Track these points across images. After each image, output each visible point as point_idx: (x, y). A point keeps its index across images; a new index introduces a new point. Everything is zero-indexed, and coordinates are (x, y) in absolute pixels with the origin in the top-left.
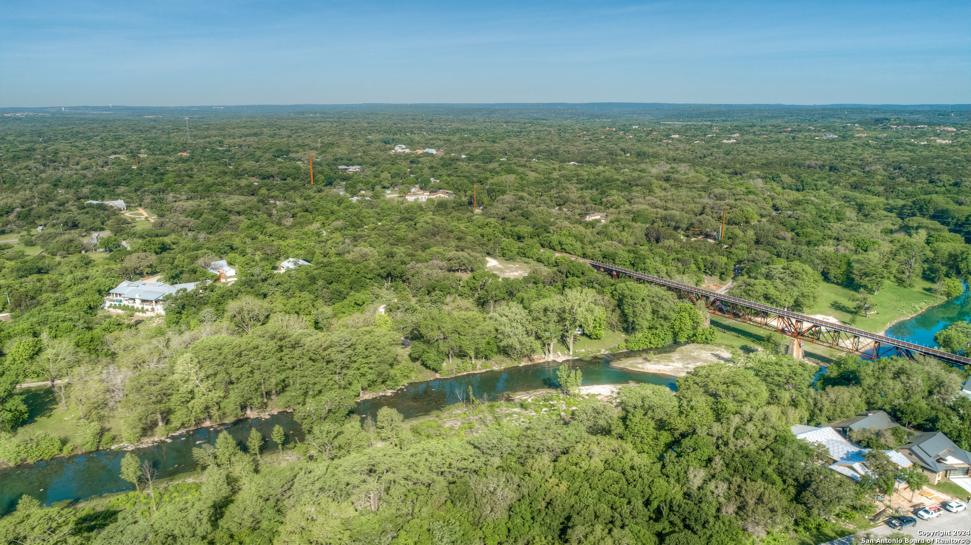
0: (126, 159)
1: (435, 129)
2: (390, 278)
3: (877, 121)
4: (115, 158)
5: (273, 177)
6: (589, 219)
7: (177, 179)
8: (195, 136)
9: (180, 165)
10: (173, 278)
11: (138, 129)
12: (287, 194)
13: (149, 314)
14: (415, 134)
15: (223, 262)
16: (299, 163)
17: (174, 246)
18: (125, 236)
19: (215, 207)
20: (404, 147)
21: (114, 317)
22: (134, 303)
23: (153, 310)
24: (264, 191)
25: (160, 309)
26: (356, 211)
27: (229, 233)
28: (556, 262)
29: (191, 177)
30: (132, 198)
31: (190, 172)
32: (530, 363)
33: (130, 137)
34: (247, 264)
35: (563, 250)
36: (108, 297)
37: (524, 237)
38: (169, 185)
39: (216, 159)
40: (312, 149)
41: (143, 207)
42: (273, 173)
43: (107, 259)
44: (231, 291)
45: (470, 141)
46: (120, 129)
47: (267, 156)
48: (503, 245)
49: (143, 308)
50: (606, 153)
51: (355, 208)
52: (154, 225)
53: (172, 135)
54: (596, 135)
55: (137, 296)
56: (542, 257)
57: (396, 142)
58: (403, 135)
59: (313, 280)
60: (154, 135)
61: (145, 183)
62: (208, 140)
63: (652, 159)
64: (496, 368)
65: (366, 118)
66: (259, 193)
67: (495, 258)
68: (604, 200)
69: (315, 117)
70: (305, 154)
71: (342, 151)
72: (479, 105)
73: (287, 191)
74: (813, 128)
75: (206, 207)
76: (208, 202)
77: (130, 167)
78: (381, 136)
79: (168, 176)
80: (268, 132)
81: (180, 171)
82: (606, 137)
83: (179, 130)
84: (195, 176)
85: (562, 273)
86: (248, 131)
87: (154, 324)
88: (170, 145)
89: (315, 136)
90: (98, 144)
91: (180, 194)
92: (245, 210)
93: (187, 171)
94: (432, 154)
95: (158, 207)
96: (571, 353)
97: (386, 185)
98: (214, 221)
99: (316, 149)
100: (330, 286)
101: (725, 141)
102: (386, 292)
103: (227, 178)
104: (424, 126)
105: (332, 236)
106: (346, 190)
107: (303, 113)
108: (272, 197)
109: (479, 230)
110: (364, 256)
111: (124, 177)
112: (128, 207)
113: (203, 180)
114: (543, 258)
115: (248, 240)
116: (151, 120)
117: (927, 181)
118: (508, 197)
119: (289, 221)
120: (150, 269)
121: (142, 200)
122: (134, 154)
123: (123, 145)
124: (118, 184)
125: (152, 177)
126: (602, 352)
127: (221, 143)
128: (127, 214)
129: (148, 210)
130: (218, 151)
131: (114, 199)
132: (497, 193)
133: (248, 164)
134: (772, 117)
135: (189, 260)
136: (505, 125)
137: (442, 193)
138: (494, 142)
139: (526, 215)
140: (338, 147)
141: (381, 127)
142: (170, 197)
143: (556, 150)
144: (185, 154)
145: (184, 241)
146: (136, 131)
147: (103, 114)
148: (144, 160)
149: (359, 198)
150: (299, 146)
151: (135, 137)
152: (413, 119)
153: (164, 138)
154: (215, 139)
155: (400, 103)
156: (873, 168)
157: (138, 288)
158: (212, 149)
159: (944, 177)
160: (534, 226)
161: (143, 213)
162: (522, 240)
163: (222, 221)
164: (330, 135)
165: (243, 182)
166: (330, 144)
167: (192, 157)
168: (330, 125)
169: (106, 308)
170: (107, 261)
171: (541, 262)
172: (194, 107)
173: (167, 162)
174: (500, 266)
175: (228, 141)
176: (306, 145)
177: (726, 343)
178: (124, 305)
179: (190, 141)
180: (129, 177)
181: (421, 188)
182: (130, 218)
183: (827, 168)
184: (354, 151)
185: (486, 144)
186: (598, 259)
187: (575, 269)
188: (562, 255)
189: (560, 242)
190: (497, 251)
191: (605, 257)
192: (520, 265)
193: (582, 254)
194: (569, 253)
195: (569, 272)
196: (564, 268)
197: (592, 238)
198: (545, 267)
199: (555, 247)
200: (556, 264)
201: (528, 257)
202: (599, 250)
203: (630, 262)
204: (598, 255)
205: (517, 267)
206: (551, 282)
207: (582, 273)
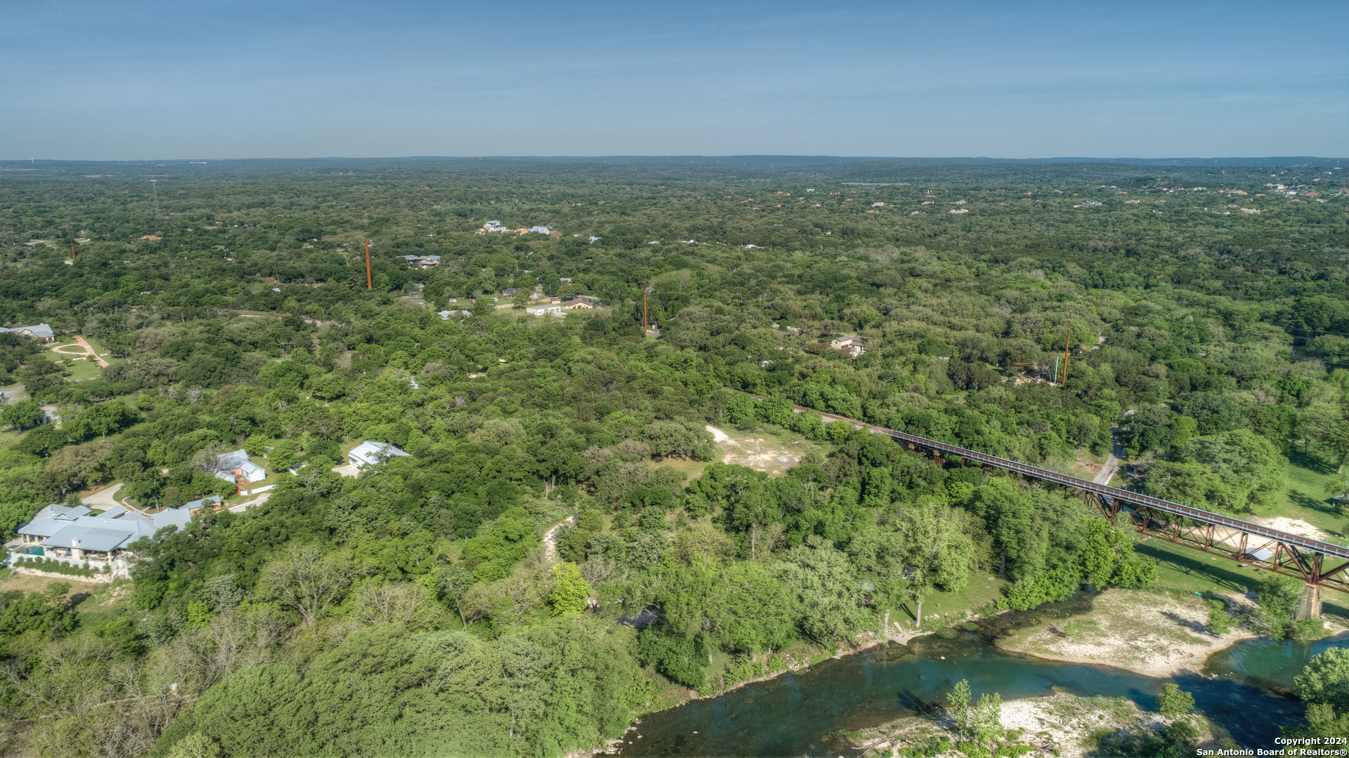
0: (55, 247)
1: (531, 194)
2: (554, 478)
3: (1140, 182)
4: (37, 246)
5: (303, 276)
6: (836, 345)
7: (143, 283)
8: (167, 207)
9: (146, 257)
10: (147, 496)
11: (74, 196)
12: (332, 307)
13: (100, 579)
14: (502, 202)
15: (241, 454)
16: (339, 250)
17: (143, 415)
18: (52, 396)
19: (214, 336)
21: (26, 597)
22: (69, 554)
23: (108, 570)
24: (291, 303)
25: (122, 568)
26: (456, 338)
27: (242, 387)
28: (829, 433)
29: (167, 279)
30: (64, 321)
31: (164, 270)
32: (851, 652)
33: (61, 209)
34: (287, 457)
35: (830, 409)
36: (14, 542)
37: (755, 385)
38: (129, 293)
39: (205, 247)
40: (356, 228)
41: (85, 335)
42: (303, 270)
43: (16, 448)
44: (268, 529)
45: (590, 213)
46: (47, 196)
47: (286, 240)
48: (731, 402)
49: (87, 566)
50: (796, 230)
51: (453, 333)
52: (106, 372)
53: (130, 206)
54: (768, 203)
55: (74, 543)
56: (800, 424)
57: (482, 216)
58: (485, 203)
59: (418, 489)
60: (101, 206)
61: (88, 290)
62: (188, 213)
63: (865, 240)
64: (794, 667)
65: (424, 179)
66: (284, 306)
67: (720, 426)
68: (847, 311)
69: (347, 177)
70: (347, 237)
71: (404, 231)
72: (579, 158)
73: (331, 302)
74: (1061, 192)
75: (198, 336)
76: (201, 328)
77: (63, 263)
78: (454, 206)
79: (127, 277)
80: (281, 200)
81: (147, 268)
82: (783, 206)
83: (140, 197)
84: (173, 278)
85: (851, 457)
86: (250, 200)
87: (112, 601)
88: (128, 222)
89: (356, 206)
90: (9, 221)
91: (149, 309)
92: (267, 341)
93: (157, 267)
94: (544, 235)
95: (111, 335)
96: (918, 625)
97: (489, 287)
98: (215, 364)
99: (362, 227)
100: (451, 502)
101: (953, 211)
102: (549, 503)
103: (228, 281)
104: (514, 190)
105: (431, 392)
106: (426, 297)
107: (327, 171)
108: (307, 313)
109: (678, 374)
110: (503, 437)
111: (50, 281)
112: (59, 336)
113: (186, 285)
114: (803, 425)
115: (282, 405)
116: (95, 181)
117: (1274, 271)
118: (697, 310)
119: (346, 360)
120: (100, 474)
121: (81, 323)
122: (67, 240)
123: (50, 223)
124: (40, 293)
125: (99, 280)
126: (969, 618)
127: (210, 219)
128: (57, 351)
129: (93, 340)
130: (207, 232)
131: (31, 324)
132: (676, 303)
133: (258, 255)
134: (990, 176)
135: (176, 453)
136: (628, 188)
137: (584, 301)
138: (623, 213)
140: (397, 224)
141: (451, 192)
142: (133, 315)
143: (721, 225)
144: (153, 238)
145: (162, 405)
146: (72, 199)
147: (20, 173)
148: (85, 248)
149: (453, 312)
150: (334, 223)
151: (69, 210)
152: (493, 180)
153: (117, 211)
154: (199, 212)
155: (466, 156)
156: (1191, 252)
157: (77, 523)
158: (197, 229)
159: (1299, 264)
161: (85, 347)
162: (750, 388)
163: (228, 364)
164: (378, 205)
165: (256, 289)
166: (383, 219)
167: (165, 244)
168: (373, 189)
169: (11, 566)
170: (16, 454)
171: (799, 431)
172: (161, 162)
173: (125, 251)
174: (732, 442)
175: (220, 216)
176: (347, 222)
177: (1169, 584)
178: (48, 561)
179: (159, 216)
180: (60, 280)
181: (547, 293)
182: (62, 357)
183: (1123, 251)
184: (423, 231)
185: (615, 217)
186: (900, 427)
187: (870, 449)
188: (834, 420)
189: (822, 395)
190: (721, 414)
191: (909, 422)
192: (766, 439)
193: (865, 415)
194: (844, 415)
195: (865, 456)
196: (854, 448)
197: (873, 386)
198: (809, 442)
199: (816, 405)
200: (830, 438)
201: (774, 423)
202: (894, 409)
203: (953, 430)
204: (897, 420)
205: (761, 443)
206: (838, 477)
207: (888, 456)
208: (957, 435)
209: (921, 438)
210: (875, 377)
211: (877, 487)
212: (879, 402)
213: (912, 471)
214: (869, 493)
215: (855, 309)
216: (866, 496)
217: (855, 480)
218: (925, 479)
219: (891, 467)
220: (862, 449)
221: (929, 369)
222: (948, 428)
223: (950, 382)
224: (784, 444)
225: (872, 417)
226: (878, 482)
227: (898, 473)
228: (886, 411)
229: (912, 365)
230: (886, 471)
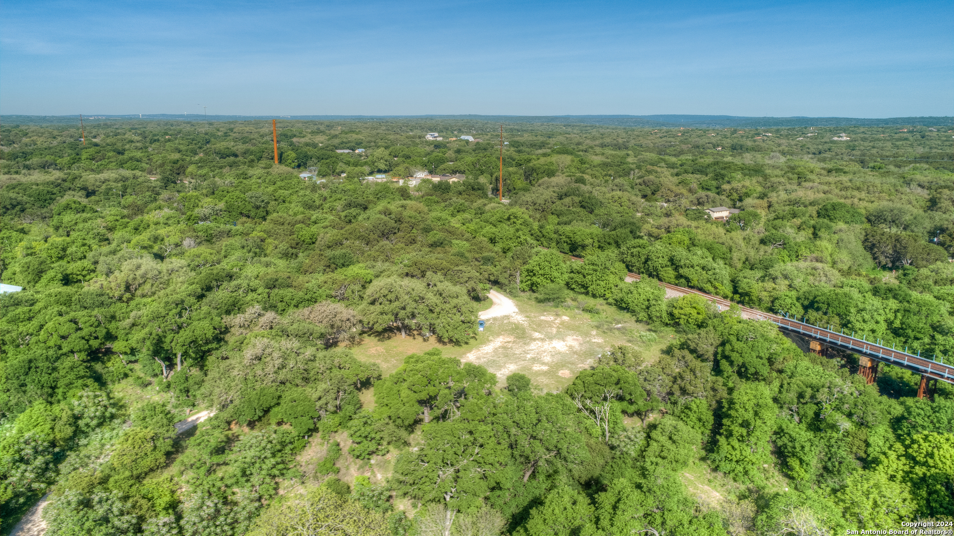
20: (436, 134)
28: (671, 315)
35: (683, 280)
37: (584, 247)
48: (532, 263)
56: (629, 299)
67: (512, 294)
68: (726, 187)
74: (935, 130)
85: (700, 357)
94: (467, 140)
101: (836, 138)
114: (632, 300)
118: (560, 180)
132: (540, 176)
139: (588, 206)
160: (605, 226)
162: (578, 252)
171: (627, 309)
174: (519, 318)
186: (793, 311)
187: (738, 345)
188: (682, 295)
189: (671, 260)
190: (518, 279)
191: (811, 304)
192: (573, 317)
193: (735, 291)
194: (701, 290)
195: (727, 358)
196: (707, 343)
197: (752, 253)
198: (640, 326)
199: (662, 273)
200: (673, 321)
201: (594, 296)
202: (783, 284)
203: (890, 323)
204: (789, 301)
205: (562, 323)
206: (670, 393)
207: (771, 361)
208: (896, 332)
209: (833, 332)
210: (755, 240)
211: (745, 424)
212: (759, 274)
213: (822, 396)
214: (730, 435)
215: (735, 184)
216: (722, 440)
217: (702, 405)
218: (850, 415)
219: (776, 384)
220: (723, 344)
221: (836, 236)
222: (881, 319)
223: (869, 256)
224: (598, 327)
225: (747, 294)
226: (749, 416)
227: (792, 396)
228: (769, 285)
229: (811, 231)
230: (766, 392)
